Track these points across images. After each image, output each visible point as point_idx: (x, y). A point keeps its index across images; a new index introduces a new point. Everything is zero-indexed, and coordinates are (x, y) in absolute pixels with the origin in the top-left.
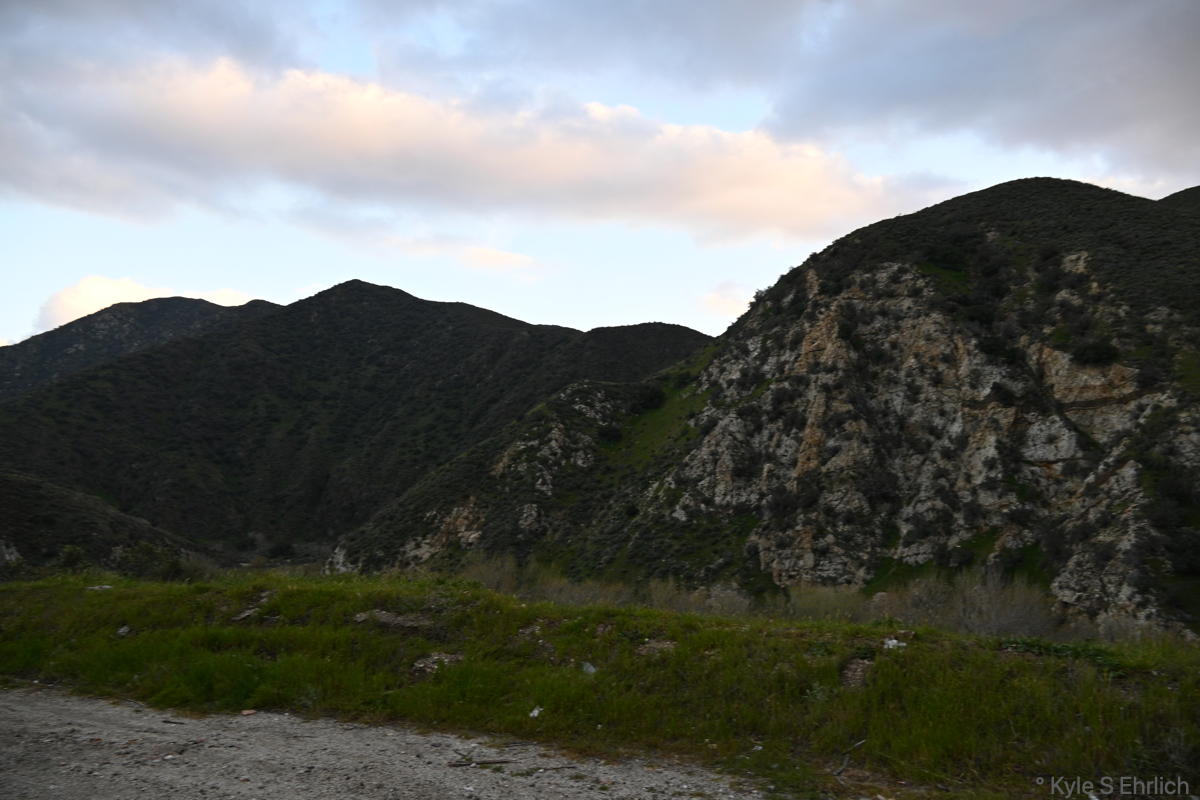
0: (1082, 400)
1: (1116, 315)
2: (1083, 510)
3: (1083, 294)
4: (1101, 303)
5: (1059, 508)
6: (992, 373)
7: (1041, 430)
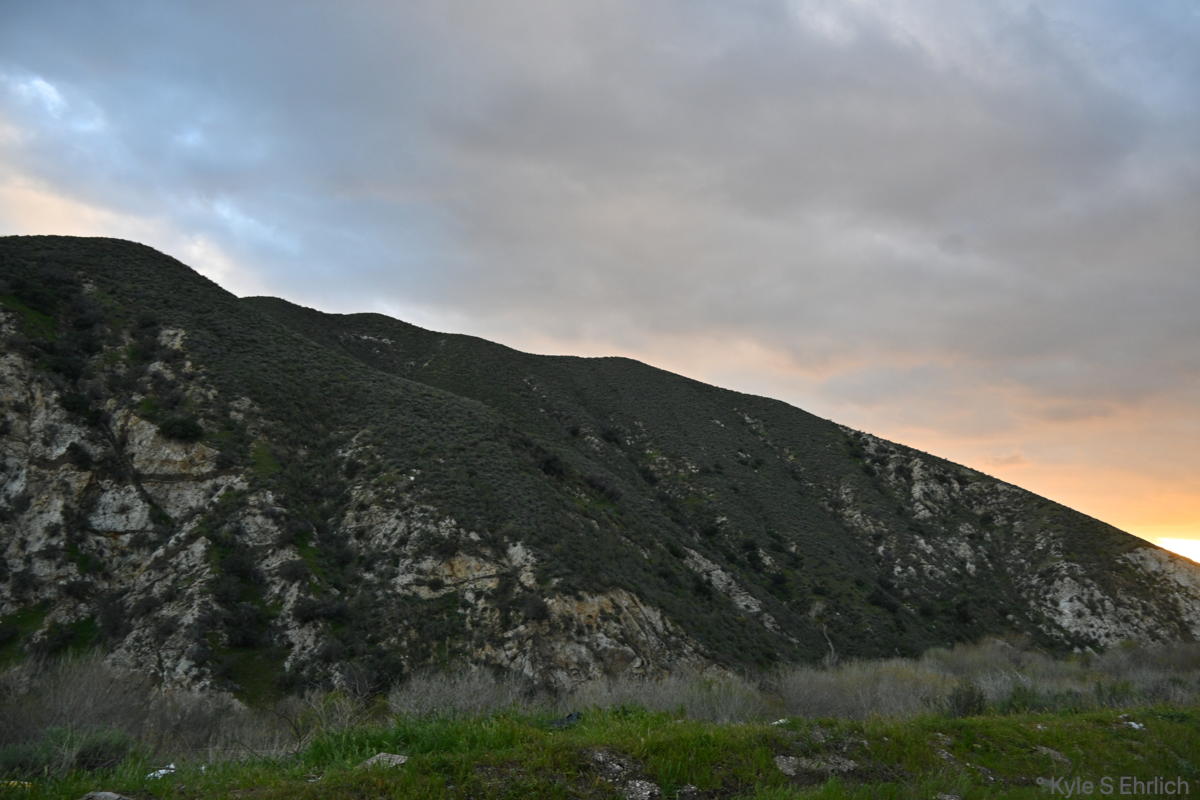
0: (162, 473)
1: (205, 397)
2: (147, 584)
3: (177, 370)
4: (193, 382)
5: (120, 581)
6: (70, 432)
7: (114, 499)
